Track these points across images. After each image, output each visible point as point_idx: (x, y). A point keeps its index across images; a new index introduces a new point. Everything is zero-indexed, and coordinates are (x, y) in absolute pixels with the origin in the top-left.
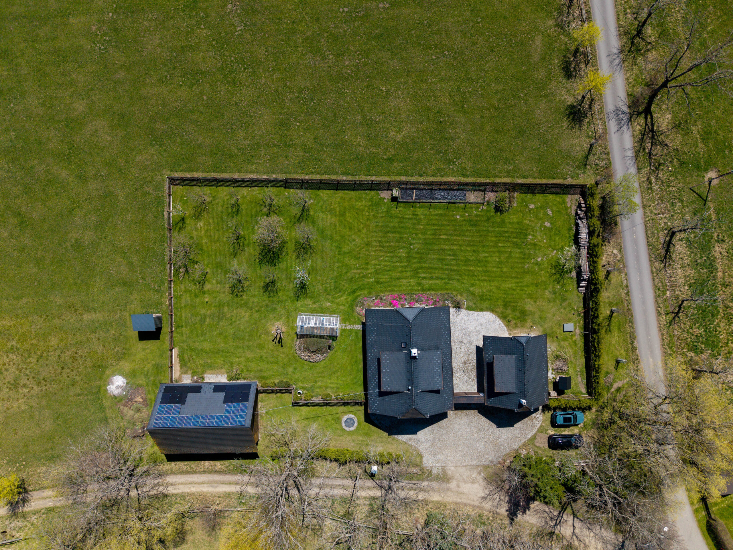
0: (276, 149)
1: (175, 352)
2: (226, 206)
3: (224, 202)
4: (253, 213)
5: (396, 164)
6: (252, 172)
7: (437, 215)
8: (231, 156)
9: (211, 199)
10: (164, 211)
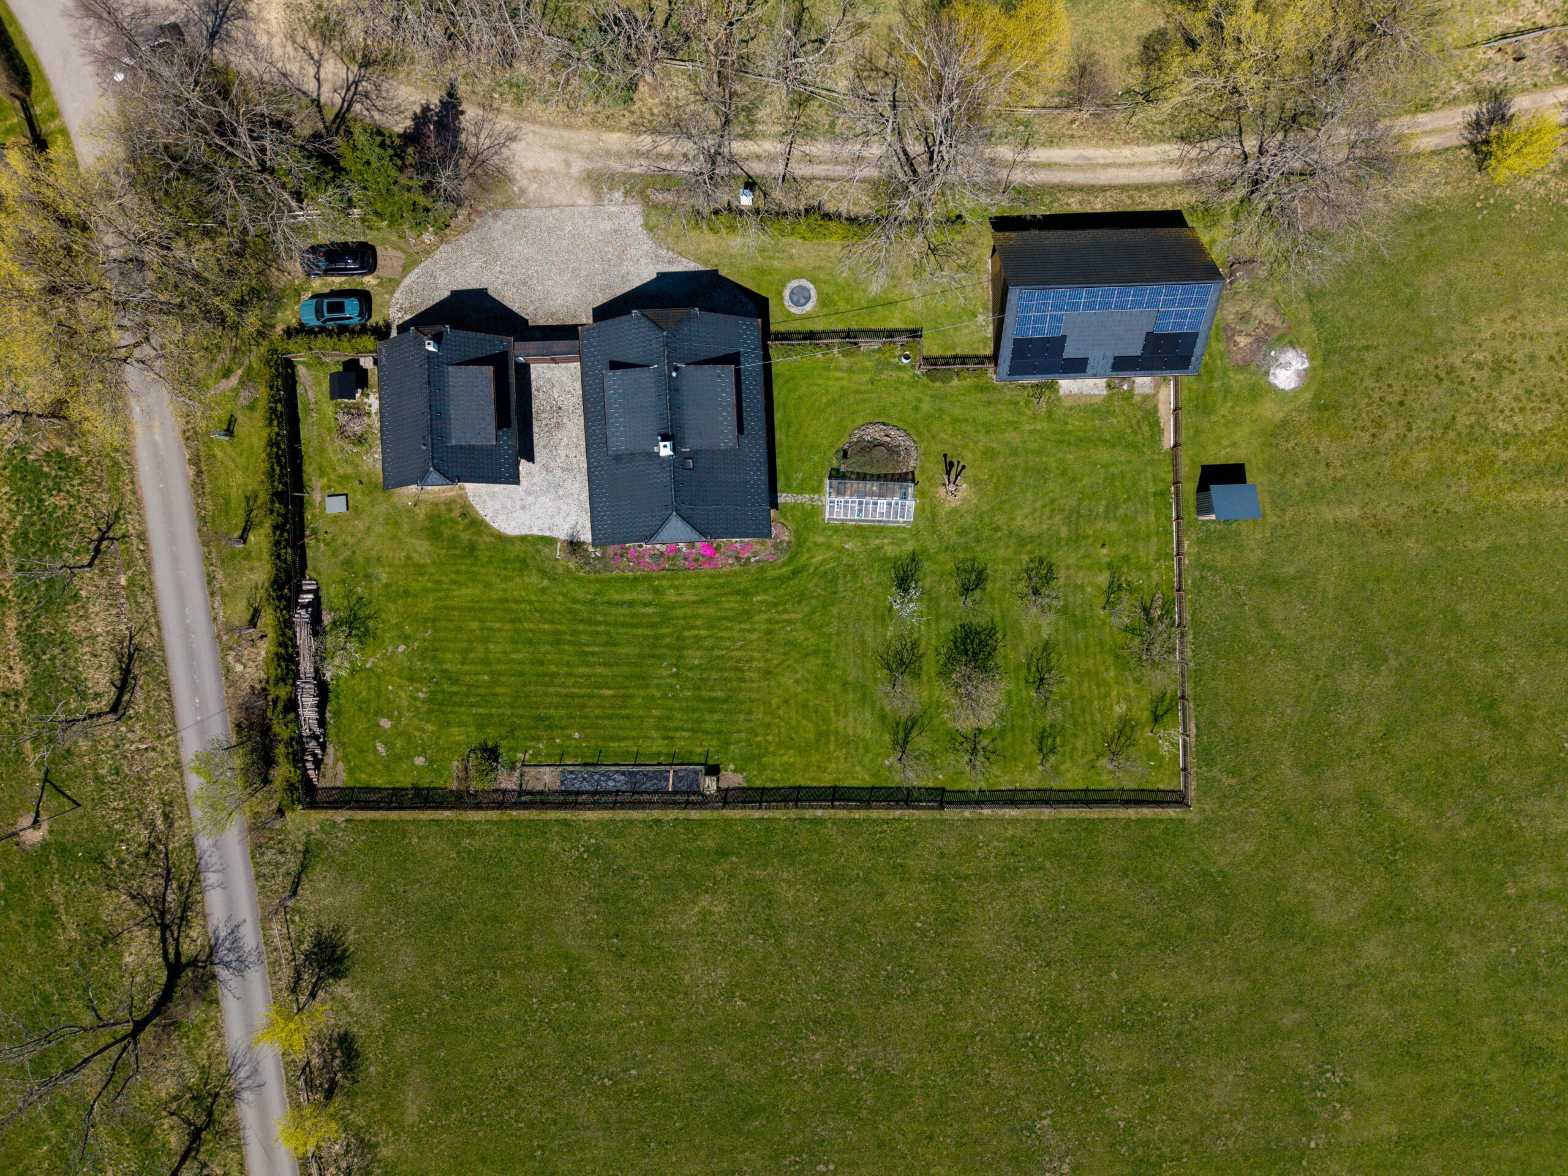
0: (964, 870)
1: (1169, 440)
2: (1068, 748)
3: (1071, 758)
4: (1010, 735)
5: (712, 844)
6: (1013, 822)
7: (623, 739)
8: (1059, 853)
9: (1098, 764)
10: (1197, 736)
